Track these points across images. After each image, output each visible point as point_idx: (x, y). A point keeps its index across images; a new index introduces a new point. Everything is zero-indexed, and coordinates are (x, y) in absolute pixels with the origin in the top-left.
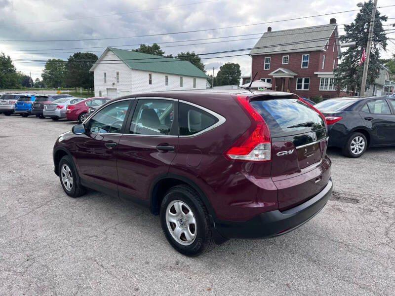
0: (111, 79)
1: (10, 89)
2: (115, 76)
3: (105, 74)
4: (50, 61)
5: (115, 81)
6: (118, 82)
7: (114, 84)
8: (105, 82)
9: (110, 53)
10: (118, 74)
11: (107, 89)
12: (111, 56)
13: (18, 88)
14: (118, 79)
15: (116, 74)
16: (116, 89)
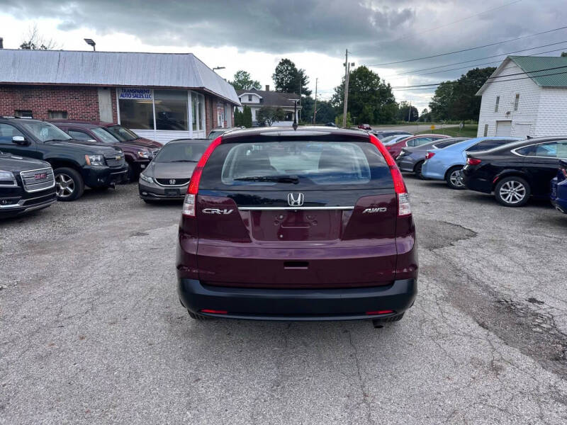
0: (506, 105)
1: (386, 124)
2: (513, 100)
3: (498, 98)
4: (443, 84)
5: (511, 108)
6: (516, 109)
7: (508, 113)
8: (496, 110)
9: (511, 65)
10: (518, 96)
11: (498, 122)
12: (512, 69)
13: (394, 123)
14: (516, 105)
15: (514, 97)
16: (511, 121)
